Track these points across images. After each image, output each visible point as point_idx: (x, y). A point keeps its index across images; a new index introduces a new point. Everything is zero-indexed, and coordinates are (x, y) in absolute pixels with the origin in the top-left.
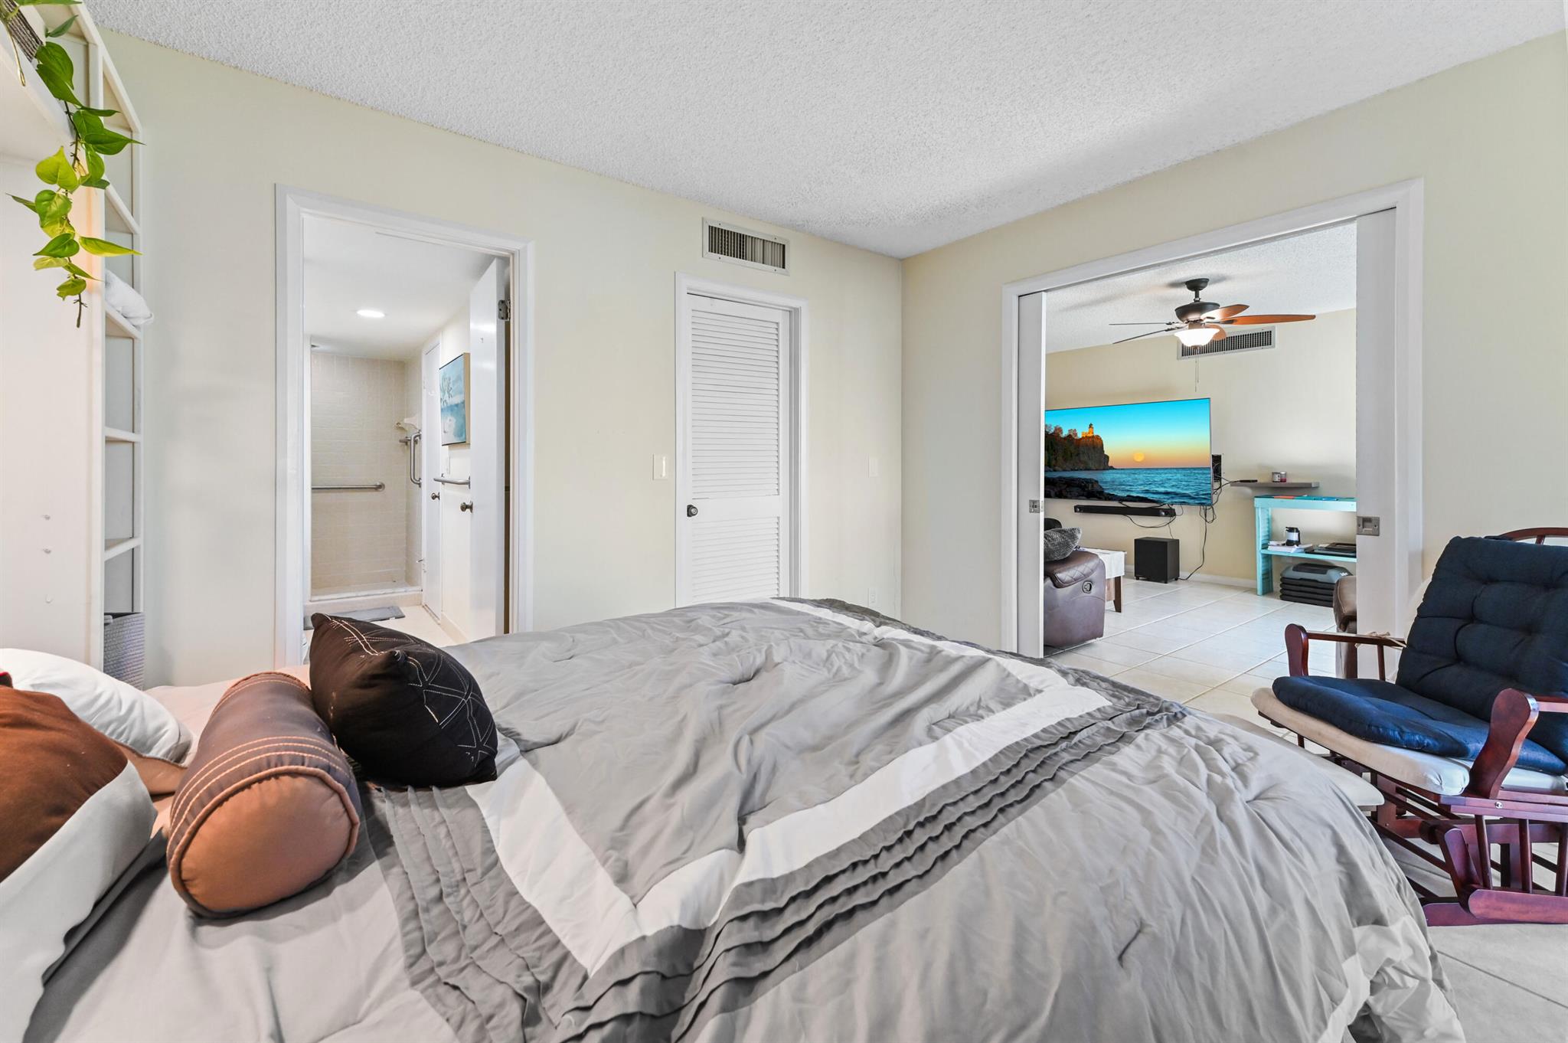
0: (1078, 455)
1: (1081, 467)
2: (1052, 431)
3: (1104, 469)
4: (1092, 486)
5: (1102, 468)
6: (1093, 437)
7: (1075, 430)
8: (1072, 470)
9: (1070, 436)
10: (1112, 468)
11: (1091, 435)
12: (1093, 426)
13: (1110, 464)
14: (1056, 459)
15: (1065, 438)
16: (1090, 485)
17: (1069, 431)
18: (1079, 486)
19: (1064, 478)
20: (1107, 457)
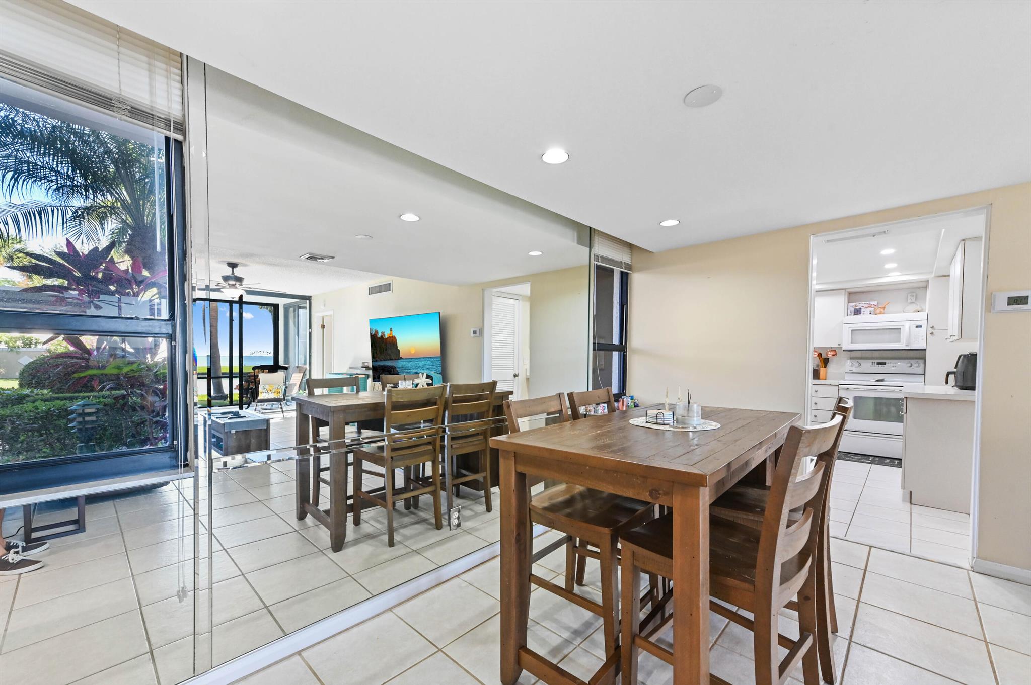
0: (386, 350)
2: (374, 333)
3: (399, 359)
5: (397, 358)
7: (384, 332)
8: (384, 360)
9: (382, 336)
10: (401, 358)
11: (391, 336)
12: (392, 330)
14: (376, 352)
15: (380, 338)
19: (381, 366)
20: (399, 351)
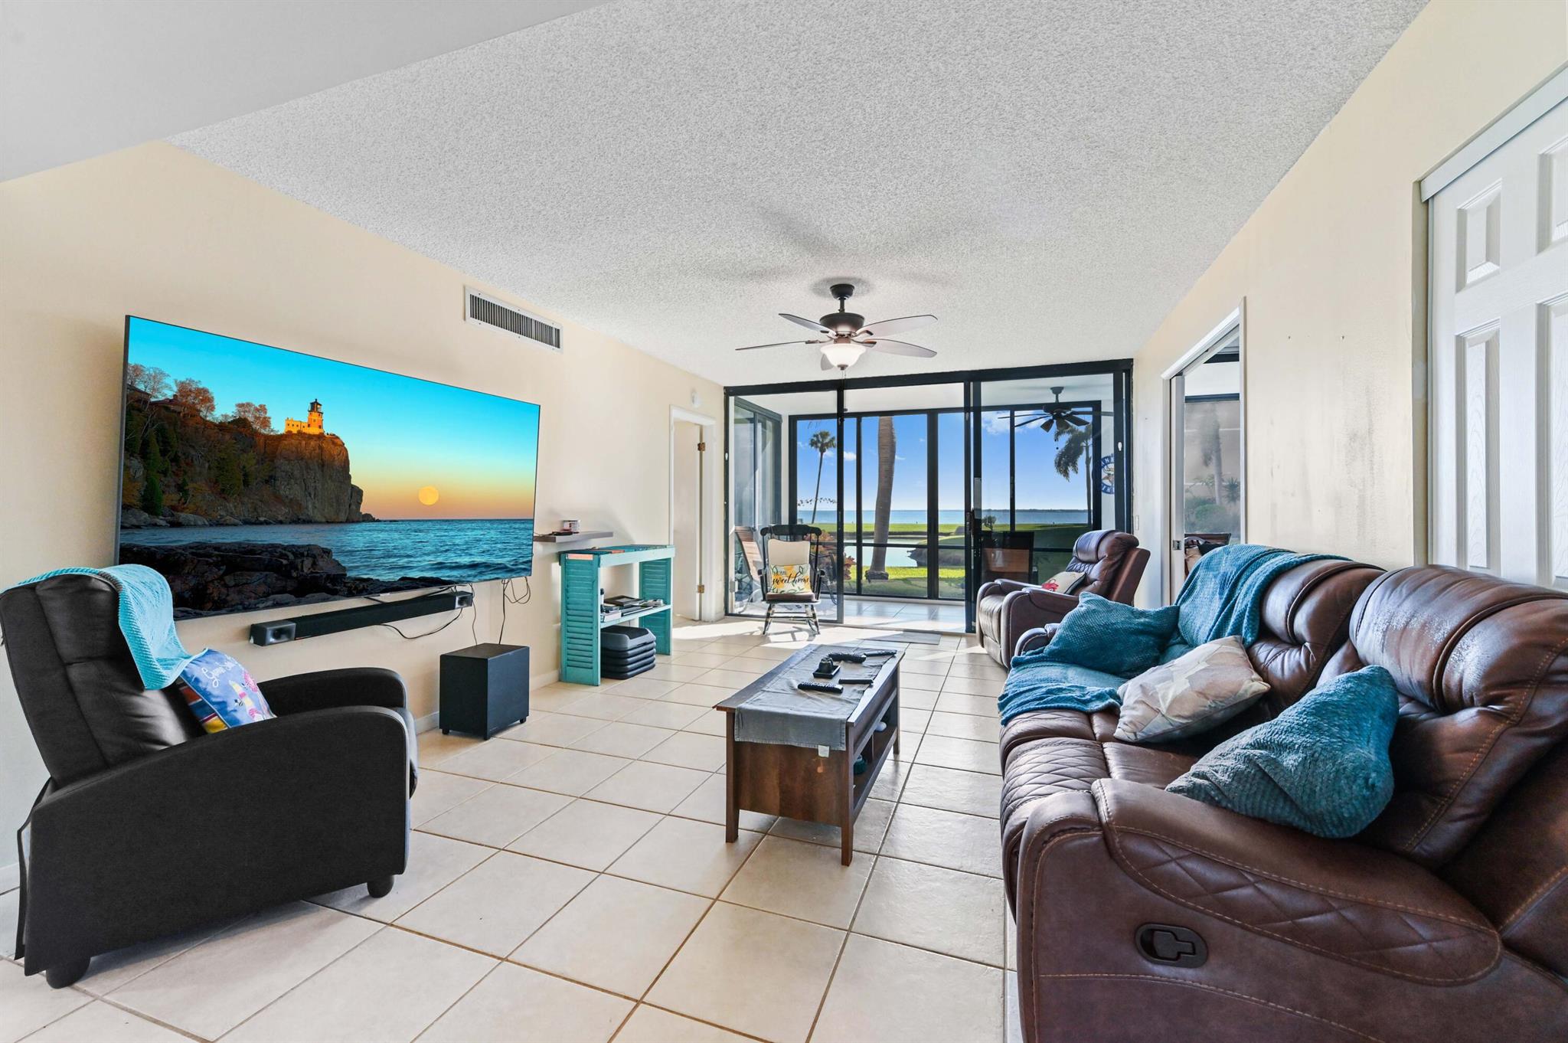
0: (270, 480)
1: (282, 512)
3: (349, 521)
4: (314, 564)
5: (343, 517)
6: (321, 436)
7: (263, 408)
8: (246, 523)
10: (368, 518)
11: (314, 431)
12: (322, 409)
13: (364, 510)
14: (181, 488)
15: (222, 427)
16: (308, 562)
17: (240, 406)
18: (270, 567)
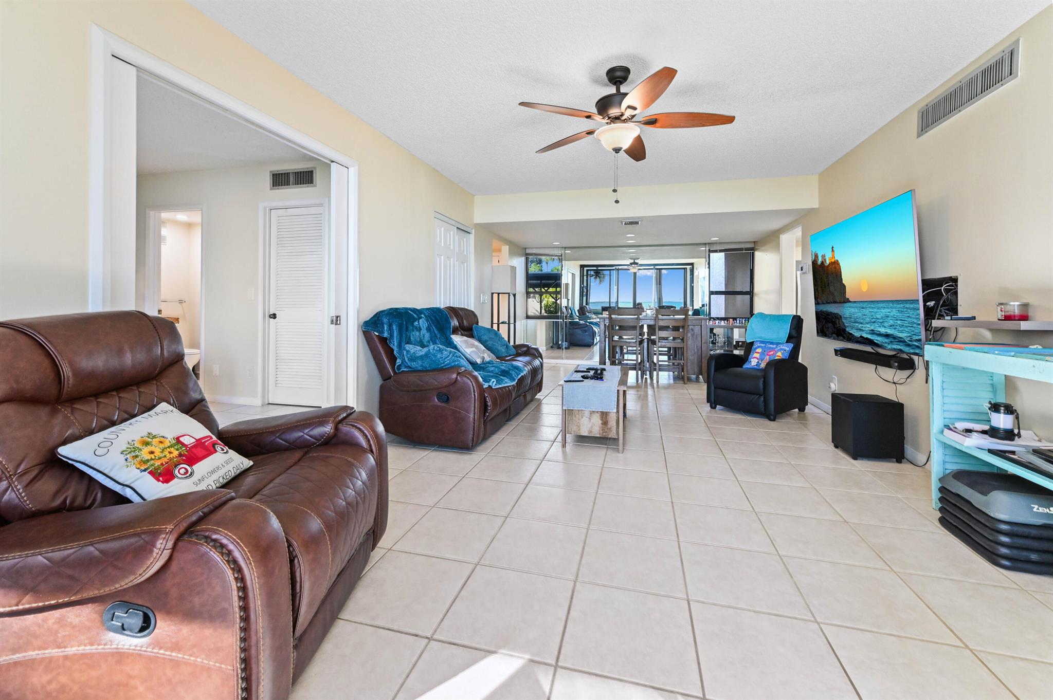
0: (828, 284)
1: (832, 299)
2: (815, 257)
3: (845, 302)
5: (842, 301)
6: (835, 262)
7: (825, 256)
8: (827, 303)
9: (822, 263)
10: (848, 301)
11: (833, 260)
12: (834, 250)
13: (846, 296)
15: (821, 266)
16: (838, 321)
17: (822, 256)
18: (831, 322)
19: (826, 313)
20: (845, 286)
